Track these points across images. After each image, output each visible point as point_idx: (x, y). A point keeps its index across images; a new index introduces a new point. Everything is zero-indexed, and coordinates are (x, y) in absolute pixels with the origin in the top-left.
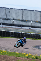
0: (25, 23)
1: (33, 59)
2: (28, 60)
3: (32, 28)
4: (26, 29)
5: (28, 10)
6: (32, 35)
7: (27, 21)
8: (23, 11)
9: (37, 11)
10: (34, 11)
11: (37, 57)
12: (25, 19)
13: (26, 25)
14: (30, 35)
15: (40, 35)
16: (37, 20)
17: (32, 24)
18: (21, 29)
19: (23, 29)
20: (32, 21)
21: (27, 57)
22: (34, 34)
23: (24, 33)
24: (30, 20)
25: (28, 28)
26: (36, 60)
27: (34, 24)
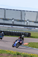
0: (7, 21)
1: (15, 55)
2: (10, 56)
3: (14, 26)
4: (7, 27)
5: (10, 9)
6: (14, 33)
7: (9, 19)
8: (5, 10)
9: (18, 10)
10: (15, 10)
11: (18, 53)
12: (7, 18)
13: (8, 23)
14: (12, 33)
15: (20, 33)
16: (18, 19)
17: (13, 22)
18: (3, 27)
19: (5, 27)
20: (13, 20)
21: (9, 54)
22: (15, 31)
23: (6, 31)
24: (11, 18)
25: (10, 26)
26: (17, 56)
27: (16, 23)
